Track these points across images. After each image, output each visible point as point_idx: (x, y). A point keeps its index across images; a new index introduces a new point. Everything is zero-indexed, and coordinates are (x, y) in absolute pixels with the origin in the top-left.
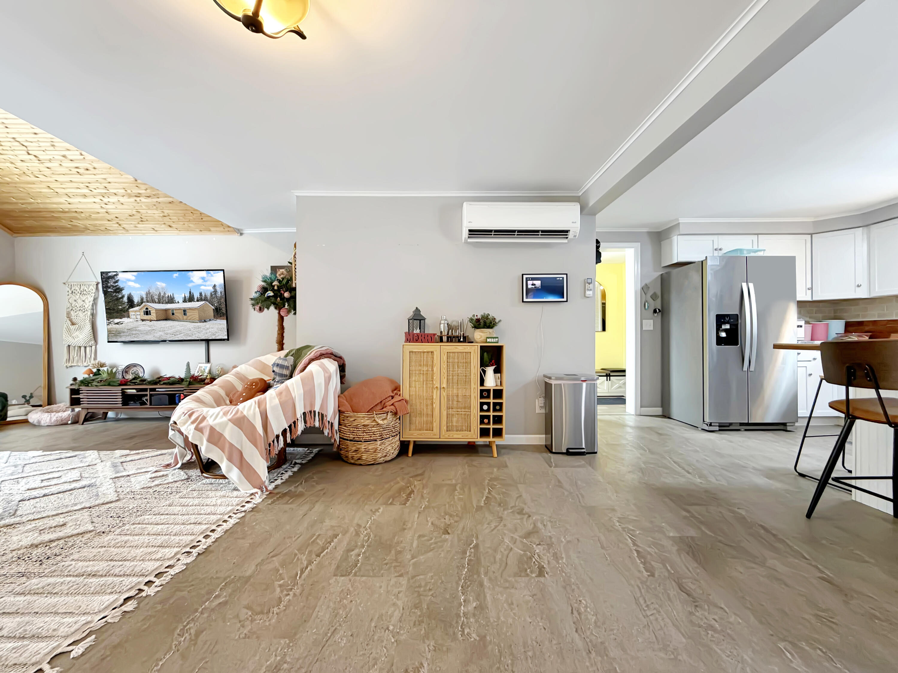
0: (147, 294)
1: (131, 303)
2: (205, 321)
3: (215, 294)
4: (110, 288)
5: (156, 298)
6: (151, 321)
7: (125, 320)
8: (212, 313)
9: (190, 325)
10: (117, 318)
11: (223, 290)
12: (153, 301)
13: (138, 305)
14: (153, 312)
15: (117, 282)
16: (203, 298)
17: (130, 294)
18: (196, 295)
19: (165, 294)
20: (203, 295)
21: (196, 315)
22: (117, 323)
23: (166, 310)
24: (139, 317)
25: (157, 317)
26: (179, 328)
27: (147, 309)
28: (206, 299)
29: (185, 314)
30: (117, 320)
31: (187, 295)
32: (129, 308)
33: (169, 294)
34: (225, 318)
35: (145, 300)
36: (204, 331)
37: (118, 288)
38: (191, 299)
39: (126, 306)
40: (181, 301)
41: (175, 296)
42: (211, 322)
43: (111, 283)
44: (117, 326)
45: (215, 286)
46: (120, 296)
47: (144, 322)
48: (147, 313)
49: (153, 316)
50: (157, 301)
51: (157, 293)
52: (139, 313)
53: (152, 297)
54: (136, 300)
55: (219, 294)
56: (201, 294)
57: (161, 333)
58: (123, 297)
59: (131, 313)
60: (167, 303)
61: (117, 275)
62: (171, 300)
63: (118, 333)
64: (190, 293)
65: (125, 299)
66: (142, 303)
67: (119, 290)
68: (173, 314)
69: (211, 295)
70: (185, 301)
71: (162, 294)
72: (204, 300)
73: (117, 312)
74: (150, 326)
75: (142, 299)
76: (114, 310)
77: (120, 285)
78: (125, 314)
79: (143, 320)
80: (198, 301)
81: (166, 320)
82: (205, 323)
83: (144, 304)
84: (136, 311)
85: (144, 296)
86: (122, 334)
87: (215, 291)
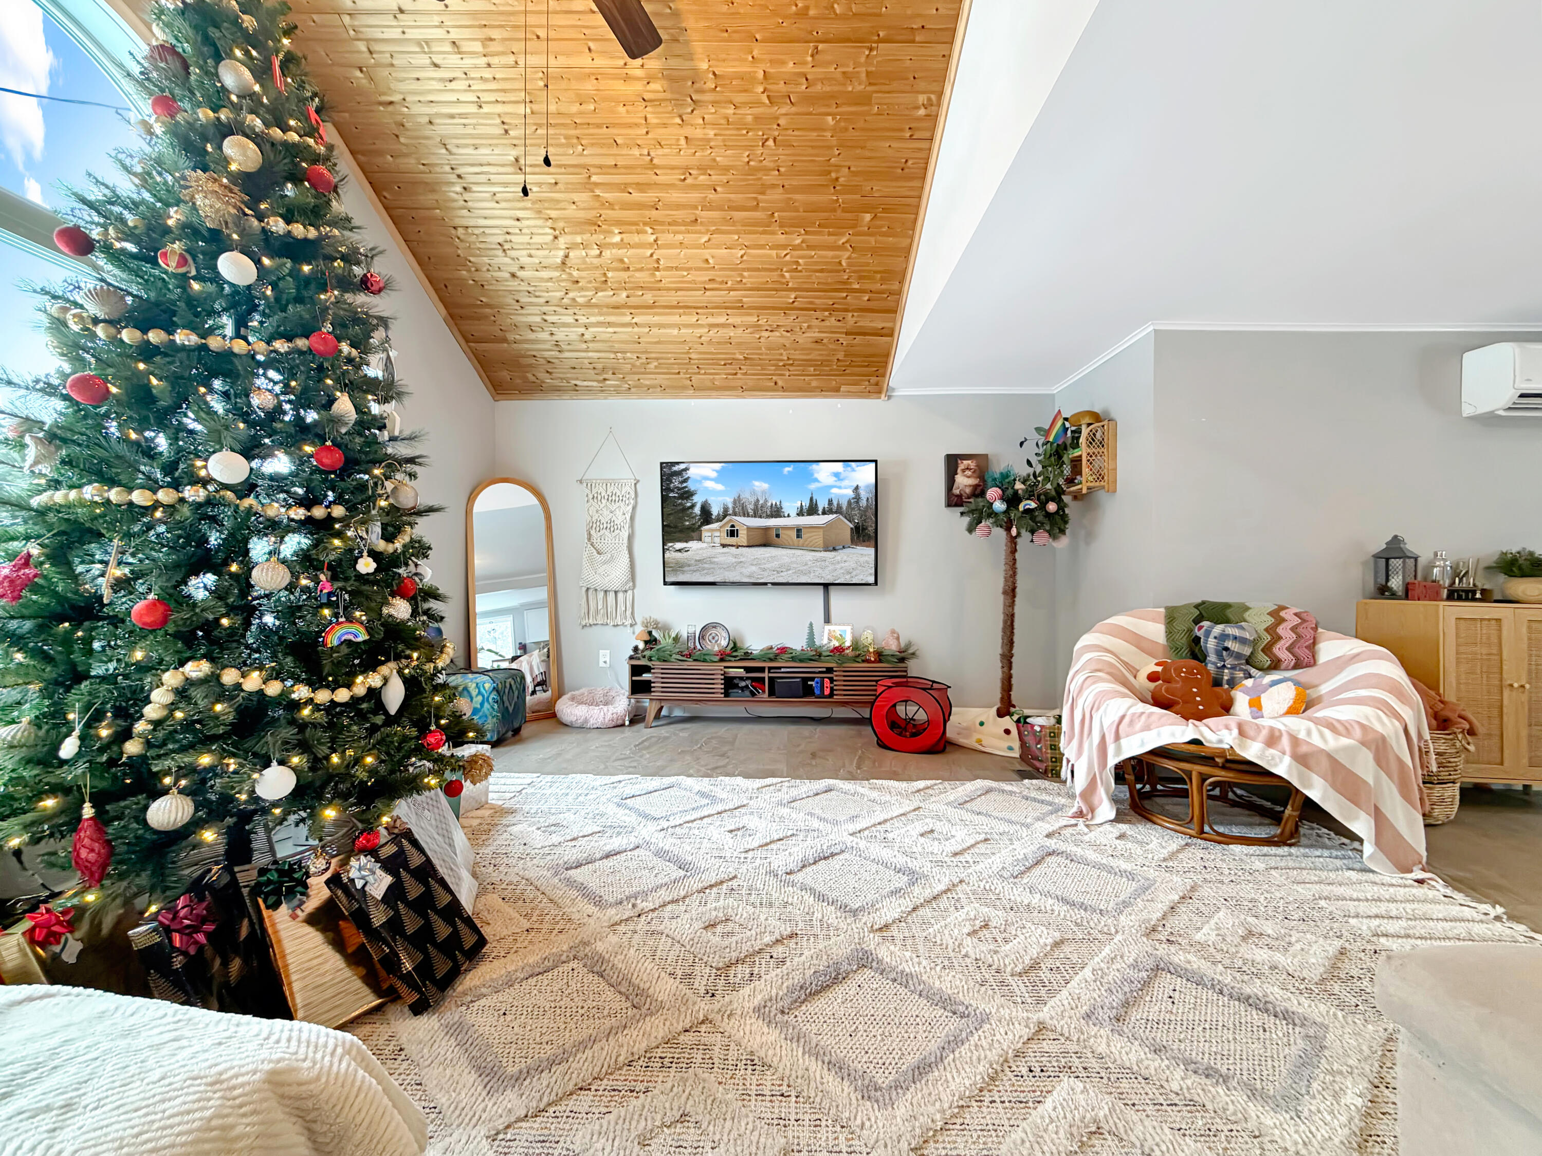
0: (735, 502)
1: (706, 516)
2: (834, 549)
3: (857, 502)
4: (672, 491)
5: (750, 508)
6: (738, 547)
7: (693, 545)
8: (847, 534)
9: (810, 556)
10: (680, 541)
11: (872, 495)
12: (745, 514)
13: (719, 519)
14: (743, 534)
15: (686, 481)
16: (834, 509)
17: (706, 502)
18: (822, 504)
19: (766, 501)
20: (835, 503)
21: (818, 538)
22: (680, 551)
23: (767, 529)
24: (717, 540)
25: (748, 540)
26: (787, 560)
27: (733, 526)
28: (839, 511)
29: (798, 536)
30: (679, 545)
31: (806, 504)
32: (703, 524)
33: (773, 501)
34: (873, 542)
35: (731, 512)
36: (831, 568)
37: (688, 492)
38: (812, 510)
39: (697, 520)
40: (793, 513)
41: (784, 505)
42: (845, 551)
43: (676, 482)
44: (679, 554)
45: (857, 488)
46: (689, 504)
47: (726, 550)
48: (733, 533)
49: (742, 538)
50: (751, 513)
51: (753, 500)
52: (717, 534)
53: (743, 507)
54: (715, 511)
55: (863, 503)
56: (830, 502)
57: (754, 568)
58: (693, 506)
59: (704, 534)
60: (768, 516)
61: (686, 469)
62: (777, 512)
63: (680, 567)
64: (811, 499)
65: (697, 510)
66: (725, 517)
67: (688, 495)
68: (778, 536)
69: (849, 503)
70: (800, 513)
71: (761, 502)
72: (836, 513)
73: (681, 531)
74: (735, 556)
75: (726, 510)
76: (676, 527)
77: (691, 486)
78: (694, 535)
79: (724, 546)
80: (824, 513)
81: (765, 545)
82: (833, 553)
83: (728, 518)
84: (712, 530)
85: (730, 506)
86: (686, 569)
87: (857, 498)
